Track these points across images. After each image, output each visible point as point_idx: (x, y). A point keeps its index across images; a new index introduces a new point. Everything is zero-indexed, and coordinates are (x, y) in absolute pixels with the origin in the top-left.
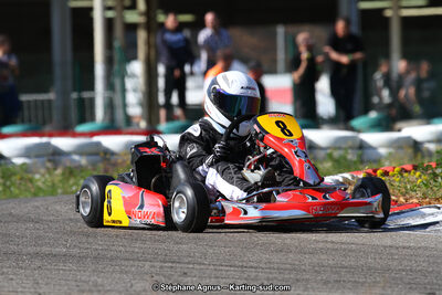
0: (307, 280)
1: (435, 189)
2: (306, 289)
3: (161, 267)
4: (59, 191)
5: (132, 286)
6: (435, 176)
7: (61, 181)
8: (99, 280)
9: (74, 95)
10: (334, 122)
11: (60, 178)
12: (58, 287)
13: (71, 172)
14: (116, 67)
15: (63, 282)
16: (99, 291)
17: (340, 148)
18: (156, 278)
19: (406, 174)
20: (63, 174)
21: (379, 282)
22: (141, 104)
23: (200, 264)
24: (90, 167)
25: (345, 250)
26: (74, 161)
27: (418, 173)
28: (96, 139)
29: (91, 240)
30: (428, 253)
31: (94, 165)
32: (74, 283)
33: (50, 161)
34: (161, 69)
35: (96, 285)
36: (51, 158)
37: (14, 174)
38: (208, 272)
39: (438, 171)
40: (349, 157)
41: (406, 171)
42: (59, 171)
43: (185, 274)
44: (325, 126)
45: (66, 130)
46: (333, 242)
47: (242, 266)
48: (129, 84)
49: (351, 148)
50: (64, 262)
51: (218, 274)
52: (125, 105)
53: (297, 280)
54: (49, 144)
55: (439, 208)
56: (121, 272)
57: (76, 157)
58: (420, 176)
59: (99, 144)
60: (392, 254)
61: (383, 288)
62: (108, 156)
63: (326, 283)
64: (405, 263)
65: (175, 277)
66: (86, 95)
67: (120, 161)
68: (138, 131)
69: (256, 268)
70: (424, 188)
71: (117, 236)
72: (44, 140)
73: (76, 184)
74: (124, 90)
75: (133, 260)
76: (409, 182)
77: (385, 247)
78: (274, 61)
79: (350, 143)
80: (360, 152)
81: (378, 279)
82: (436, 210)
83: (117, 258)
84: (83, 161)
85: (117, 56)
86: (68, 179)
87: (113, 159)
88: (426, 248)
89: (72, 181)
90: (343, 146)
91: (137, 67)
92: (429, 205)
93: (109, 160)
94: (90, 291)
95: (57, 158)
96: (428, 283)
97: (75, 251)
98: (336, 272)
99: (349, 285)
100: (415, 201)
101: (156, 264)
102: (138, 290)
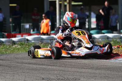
17: (115, 38)
33: (40, 41)
36: (41, 41)
37: (31, 45)
40: (118, 41)
42: (43, 44)
49: (118, 38)
54: (40, 37)
72: (39, 36)
79: (118, 37)
80: (121, 39)
84: (49, 41)
86: (45, 46)
90: (116, 38)
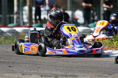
0: (74, 70)
1: (112, 44)
2: (74, 73)
3: (32, 66)
4: (3, 43)
5: (23, 71)
6: (112, 41)
7: (3, 40)
8: (14, 69)
9: (8, 16)
10: (83, 25)
11: (3, 39)
12: (1, 71)
13: (6, 38)
14: (20, 8)
15: (3, 70)
16: (13, 72)
18: (30, 69)
19: (104, 40)
20: (4, 38)
21: (95, 71)
22: (28, 19)
23: (43, 65)
24: (12, 37)
25: (85, 62)
26: (7, 35)
27: (107, 40)
28: (14, 28)
29: (11, 57)
30: (110, 63)
31: (13, 36)
32: (6, 70)
34: (34, 9)
35: (12, 71)
38: (45, 67)
39: (113, 39)
41: (104, 39)
42: (3, 38)
43: (39, 68)
44: (81, 26)
45: (5, 26)
46: (82, 59)
47: (55, 66)
48: (24, 13)
50: (3, 64)
51: (48, 68)
52: (23, 19)
53: (72, 70)
55: (113, 50)
56: (20, 67)
57: (8, 34)
58: (108, 41)
59: (15, 30)
60: (99, 63)
61: (96, 73)
62: (18, 34)
63: (80, 71)
64: (103, 66)
65: (36, 69)
66: (11, 16)
67: (21, 35)
68: (26, 26)
69: (59, 66)
70: (109, 44)
71: (19, 57)
73: (8, 41)
74: (23, 15)
75: (24, 63)
76: (105, 42)
77: (97, 61)
78: (67, 7)
79: (88, 31)
81: (95, 70)
82: (112, 51)
83: (19, 63)
84: (10, 35)
85: (21, 4)
86: (6, 40)
87: (19, 34)
88: (109, 62)
89: (6, 41)
91: (26, 8)
92: (110, 49)
93: (18, 35)
94: (11, 72)
95: (3, 34)
96: (109, 72)
97: (7, 61)
98: (83, 68)
99: (86, 72)
100: (106, 48)
101: (30, 65)
102: (25, 72)
